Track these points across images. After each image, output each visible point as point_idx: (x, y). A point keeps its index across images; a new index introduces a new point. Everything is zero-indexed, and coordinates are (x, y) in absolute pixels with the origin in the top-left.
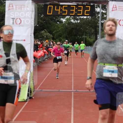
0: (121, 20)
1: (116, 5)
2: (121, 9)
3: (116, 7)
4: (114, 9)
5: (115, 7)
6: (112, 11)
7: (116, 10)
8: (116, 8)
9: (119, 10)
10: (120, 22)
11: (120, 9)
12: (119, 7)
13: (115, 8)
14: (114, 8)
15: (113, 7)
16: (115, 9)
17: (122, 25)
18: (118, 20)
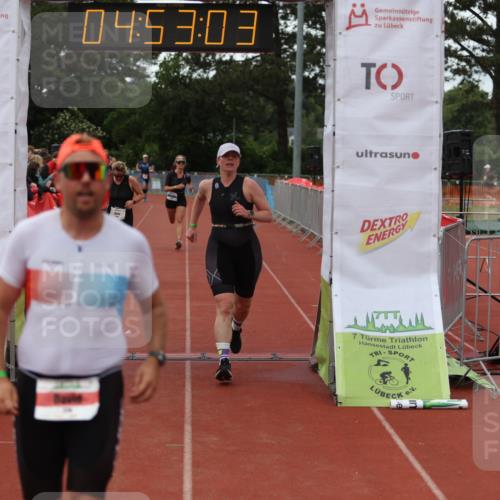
1: (363, 5)
2: (385, 18)
3: (364, 12)
4: (355, 21)
5: (358, 11)
6: (348, 29)
7: (367, 24)
8: (364, 18)
9: (380, 26)
10: (384, 73)
11: (382, 22)
12: (380, 15)
13: (361, 16)
14: (356, 16)
15: (353, 12)
16: (362, 20)
17: (389, 88)
18: (374, 65)
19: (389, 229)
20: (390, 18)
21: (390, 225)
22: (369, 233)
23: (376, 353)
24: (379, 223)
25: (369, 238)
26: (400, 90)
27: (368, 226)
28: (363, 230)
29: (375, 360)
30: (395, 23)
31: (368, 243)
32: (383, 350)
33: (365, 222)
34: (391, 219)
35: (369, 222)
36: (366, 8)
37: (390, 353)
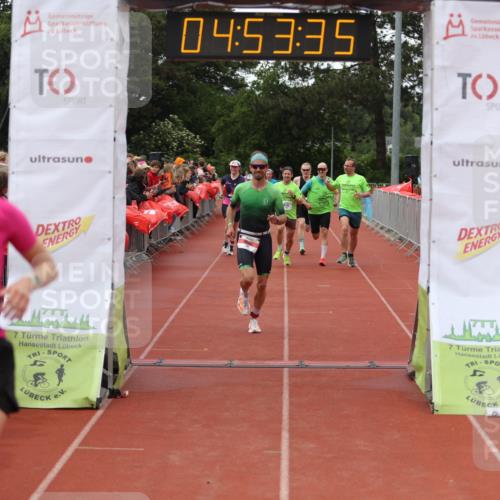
0: (480, 76)
1: (460, 16)
2: (480, 29)
3: (461, 23)
4: (452, 31)
5: (456, 21)
6: (445, 38)
7: (463, 34)
8: (461, 28)
9: (476, 37)
11: (477, 33)
12: (475, 25)
13: (458, 26)
14: (453, 26)
15: (450, 22)
16: (458, 31)
17: (484, 97)
18: (470, 75)
19: (484, 236)
20: (485, 29)
21: (486, 233)
22: (466, 241)
23: (472, 364)
24: (475, 231)
25: (466, 247)
26: (495, 100)
27: (465, 233)
28: (460, 239)
29: (470, 371)
30: (490, 33)
31: (465, 252)
32: (478, 360)
33: (462, 230)
34: (487, 227)
35: (466, 230)
36: (463, 18)
37: (486, 362)
